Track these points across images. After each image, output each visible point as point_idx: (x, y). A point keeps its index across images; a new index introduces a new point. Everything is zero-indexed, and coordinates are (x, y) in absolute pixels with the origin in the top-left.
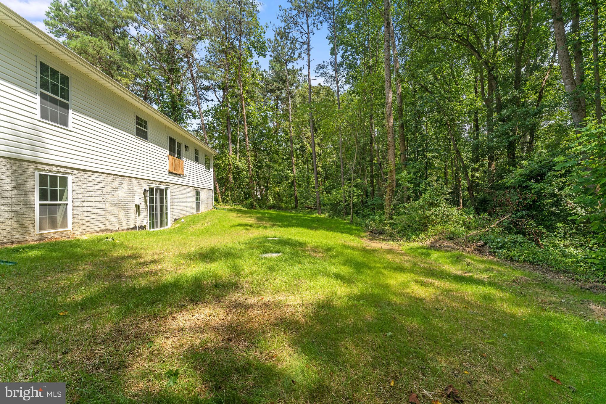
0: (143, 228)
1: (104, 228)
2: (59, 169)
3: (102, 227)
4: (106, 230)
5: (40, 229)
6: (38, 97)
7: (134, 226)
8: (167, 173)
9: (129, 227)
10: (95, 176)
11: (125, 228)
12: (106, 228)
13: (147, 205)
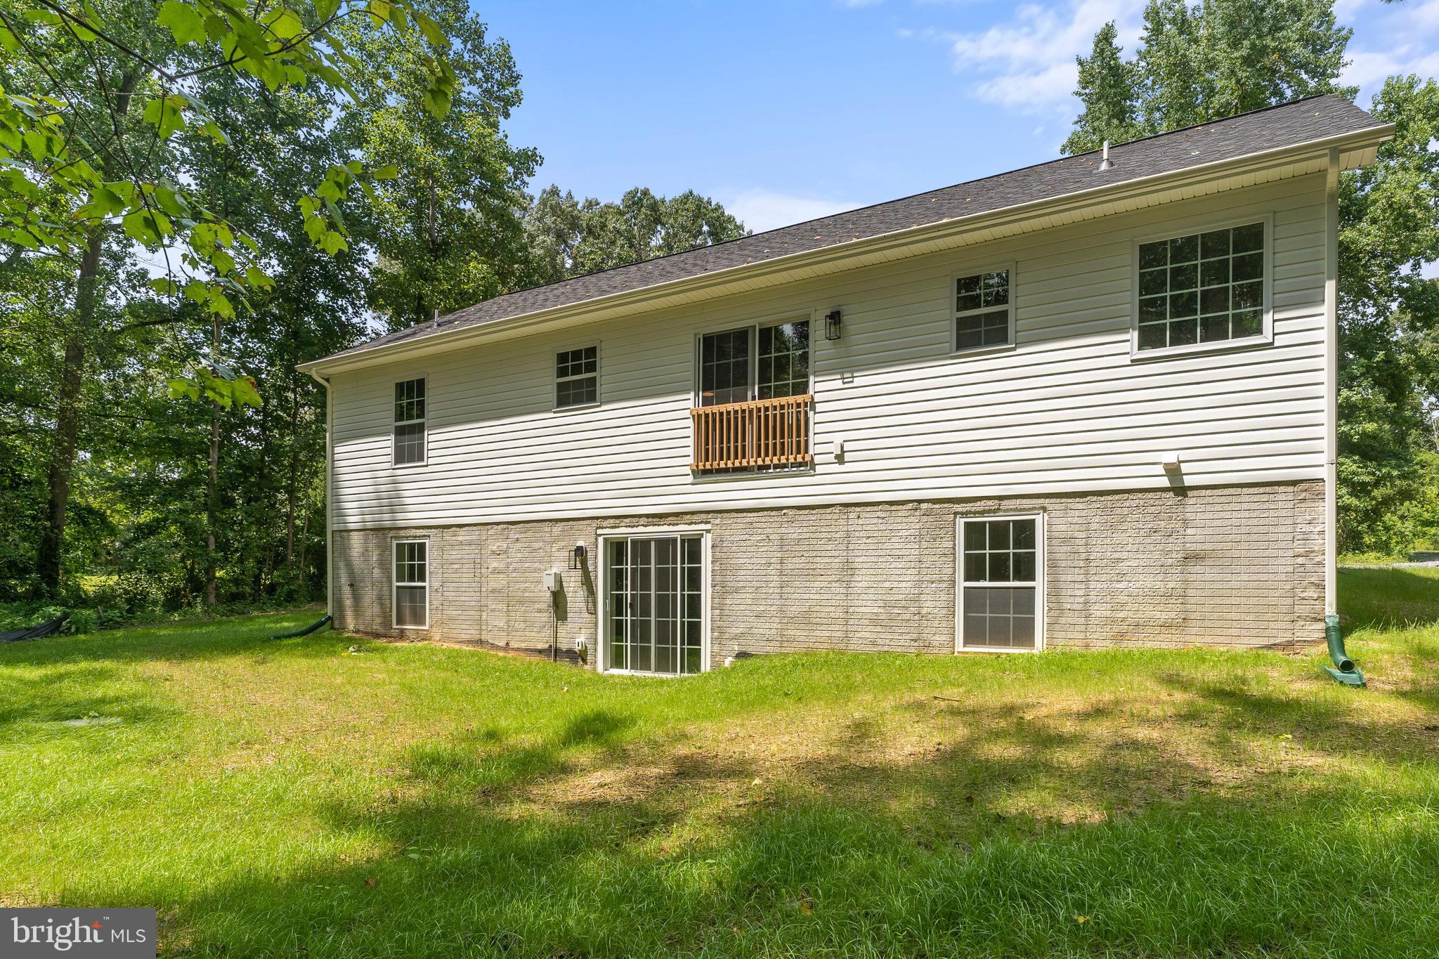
0: (579, 656)
1: (477, 637)
2: (414, 532)
3: (473, 633)
4: (480, 642)
5: (400, 621)
6: (392, 437)
7: (546, 646)
8: (690, 479)
9: (531, 645)
10: (463, 536)
11: (523, 645)
12: (483, 638)
13: (591, 592)
